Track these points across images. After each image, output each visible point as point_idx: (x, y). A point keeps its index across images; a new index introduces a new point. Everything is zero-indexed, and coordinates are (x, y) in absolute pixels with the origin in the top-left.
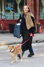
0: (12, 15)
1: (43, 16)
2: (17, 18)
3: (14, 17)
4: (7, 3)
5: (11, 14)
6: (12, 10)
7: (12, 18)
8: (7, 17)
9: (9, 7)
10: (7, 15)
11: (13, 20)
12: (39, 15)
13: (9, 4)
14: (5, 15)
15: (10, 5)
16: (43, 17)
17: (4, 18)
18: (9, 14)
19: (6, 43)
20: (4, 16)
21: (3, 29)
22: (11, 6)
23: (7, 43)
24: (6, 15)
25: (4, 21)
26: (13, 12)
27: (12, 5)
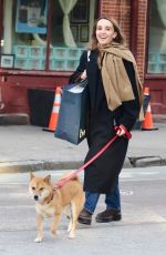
0: (41, 56)
1: (163, 62)
2: (60, 67)
3: (47, 62)
4: (23, 7)
5: (36, 50)
6: (41, 36)
7: (40, 67)
8: (22, 61)
9: (29, 24)
10: (22, 53)
11: (44, 73)
12: (147, 60)
13: (31, 11)
14: (14, 55)
15: (34, 15)
16: (163, 66)
17: (10, 66)
18: (28, 48)
19: (12, 164)
20: (11, 58)
21: (3, 106)
22: (38, 17)
23: (16, 164)
24: (18, 55)
25: (9, 78)
26: (44, 43)
27: (42, 14)
